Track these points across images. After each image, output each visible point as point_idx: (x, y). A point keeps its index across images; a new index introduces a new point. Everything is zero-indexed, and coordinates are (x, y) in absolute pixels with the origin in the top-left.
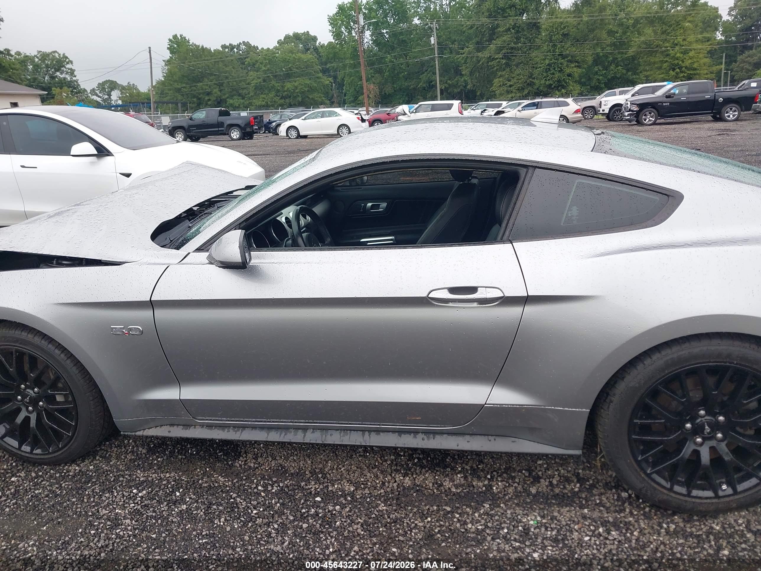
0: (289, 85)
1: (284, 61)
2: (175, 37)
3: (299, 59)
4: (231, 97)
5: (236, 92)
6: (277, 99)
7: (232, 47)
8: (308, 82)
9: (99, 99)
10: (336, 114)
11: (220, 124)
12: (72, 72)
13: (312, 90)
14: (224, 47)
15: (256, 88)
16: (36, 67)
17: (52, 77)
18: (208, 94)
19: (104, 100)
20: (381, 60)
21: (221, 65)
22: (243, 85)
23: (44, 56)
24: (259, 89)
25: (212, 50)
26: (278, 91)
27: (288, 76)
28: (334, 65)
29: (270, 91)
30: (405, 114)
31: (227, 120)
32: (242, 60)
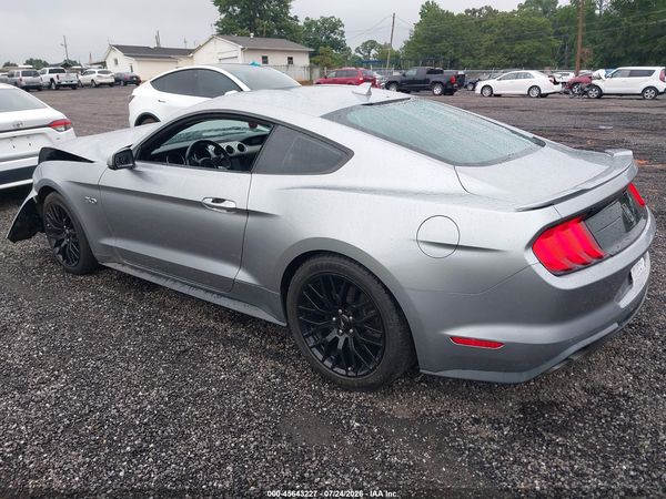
0: (518, 47)
1: (518, 23)
2: (427, 3)
3: (533, 23)
4: (463, 57)
5: (469, 53)
6: (504, 60)
7: (474, 11)
8: (537, 44)
9: (361, 56)
10: (530, 76)
11: (427, 81)
12: (342, 34)
13: (539, 51)
14: (467, 11)
15: (487, 49)
16: (318, 29)
17: (328, 38)
18: (445, 53)
19: (365, 57)
20: (616, 23)
21: (460, 28)
22: (476, 46)
23: (325, 20)
24: (489, 50)
25: (456, 14)
26: (507, 52)
27: (520, 38)
28: (566, 28)
29: (500, 51)
30: (600, 78)
31: (434, 78)
32: (479, 23)
